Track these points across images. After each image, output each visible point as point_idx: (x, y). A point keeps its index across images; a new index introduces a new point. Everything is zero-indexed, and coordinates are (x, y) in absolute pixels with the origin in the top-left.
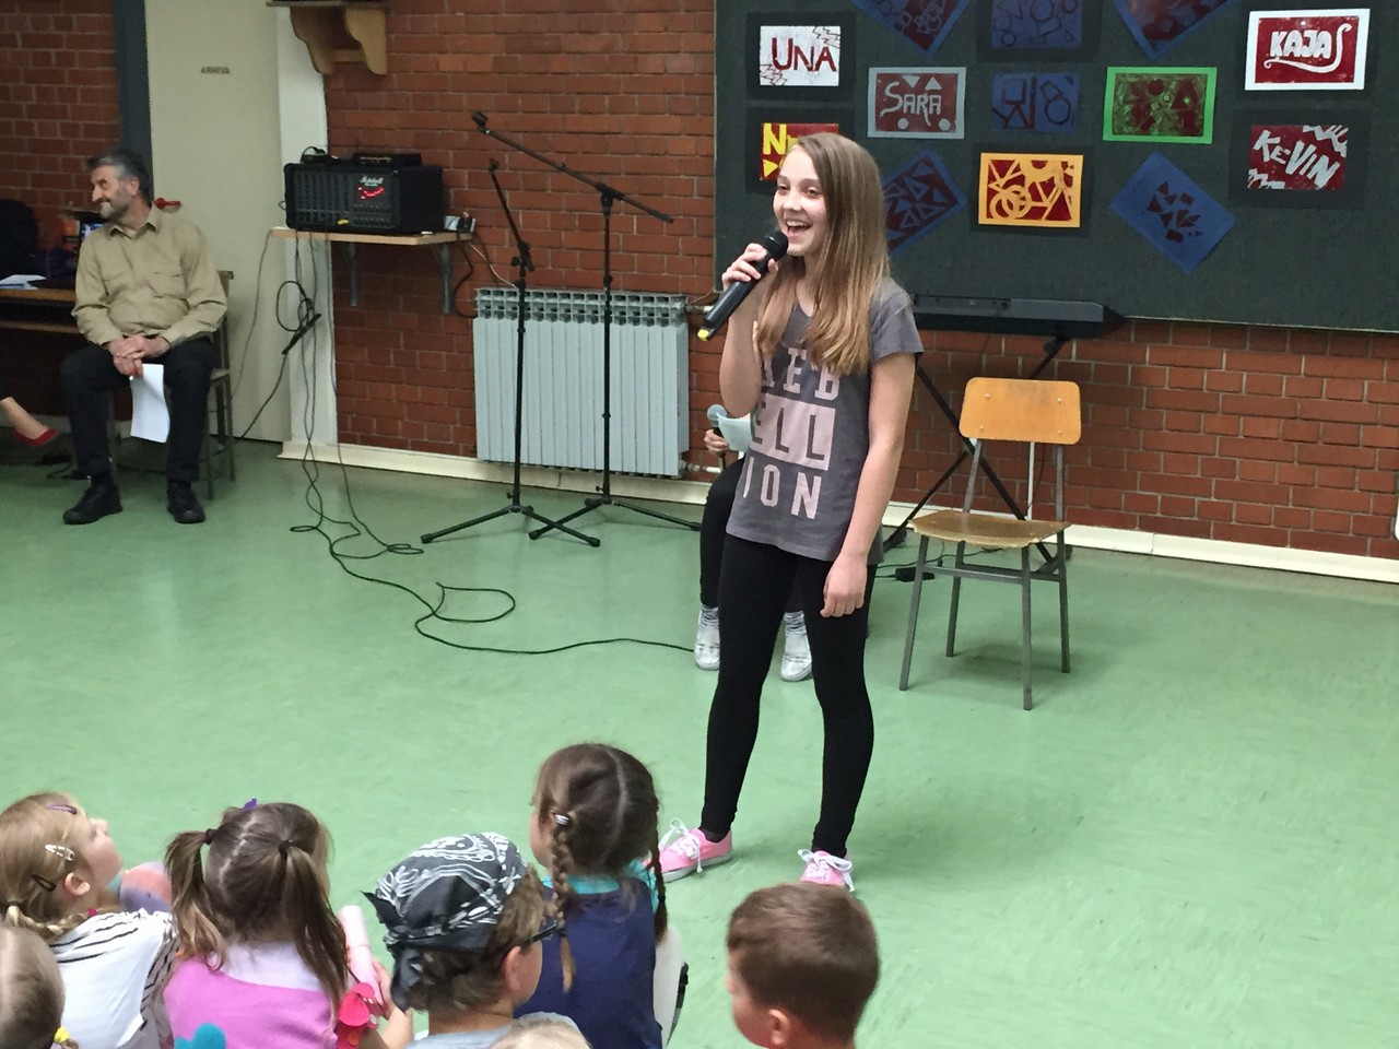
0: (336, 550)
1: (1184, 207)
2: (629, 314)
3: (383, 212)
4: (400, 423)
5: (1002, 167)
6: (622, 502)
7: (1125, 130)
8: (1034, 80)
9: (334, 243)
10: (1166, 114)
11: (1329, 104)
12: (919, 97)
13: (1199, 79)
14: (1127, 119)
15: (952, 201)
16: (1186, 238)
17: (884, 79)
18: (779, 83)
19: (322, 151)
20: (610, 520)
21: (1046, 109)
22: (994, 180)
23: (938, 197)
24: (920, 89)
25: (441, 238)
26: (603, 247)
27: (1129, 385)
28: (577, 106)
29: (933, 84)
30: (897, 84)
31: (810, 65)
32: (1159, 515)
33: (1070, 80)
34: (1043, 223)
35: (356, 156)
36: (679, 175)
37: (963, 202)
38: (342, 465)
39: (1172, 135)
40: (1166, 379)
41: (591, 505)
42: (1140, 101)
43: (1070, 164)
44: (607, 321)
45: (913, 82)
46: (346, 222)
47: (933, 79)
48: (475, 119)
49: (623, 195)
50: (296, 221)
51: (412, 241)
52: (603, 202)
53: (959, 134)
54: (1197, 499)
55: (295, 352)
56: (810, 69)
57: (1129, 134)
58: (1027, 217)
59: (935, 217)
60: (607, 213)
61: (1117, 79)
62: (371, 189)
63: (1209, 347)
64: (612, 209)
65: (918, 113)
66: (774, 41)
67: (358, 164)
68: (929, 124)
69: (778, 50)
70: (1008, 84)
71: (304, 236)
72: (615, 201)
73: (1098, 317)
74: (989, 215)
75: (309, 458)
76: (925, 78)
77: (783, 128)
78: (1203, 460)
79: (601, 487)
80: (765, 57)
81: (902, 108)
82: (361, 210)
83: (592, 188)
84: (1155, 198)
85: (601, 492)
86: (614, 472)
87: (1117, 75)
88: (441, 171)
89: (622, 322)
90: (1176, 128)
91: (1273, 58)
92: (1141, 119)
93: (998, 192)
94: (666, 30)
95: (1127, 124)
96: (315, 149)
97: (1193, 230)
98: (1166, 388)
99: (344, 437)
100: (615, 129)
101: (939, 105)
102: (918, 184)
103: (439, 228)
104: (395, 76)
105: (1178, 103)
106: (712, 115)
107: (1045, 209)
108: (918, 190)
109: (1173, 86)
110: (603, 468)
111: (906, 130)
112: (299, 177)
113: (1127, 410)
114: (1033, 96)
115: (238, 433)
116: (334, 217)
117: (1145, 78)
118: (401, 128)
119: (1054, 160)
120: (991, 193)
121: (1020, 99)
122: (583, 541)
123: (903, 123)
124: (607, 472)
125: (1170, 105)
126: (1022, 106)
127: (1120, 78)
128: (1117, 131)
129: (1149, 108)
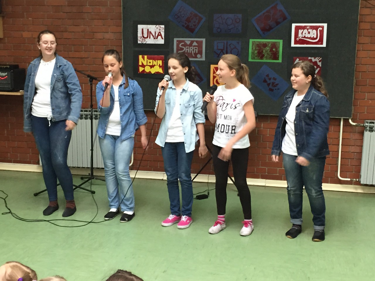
1: (274, 81)
3: (7, 84)
7: (255, 58)
8: (227, 43)
10: (268, 53)
11: (316, 51)
12: (191, 47)
13: (277, 43)
14: (256, 55)
15: (202, 80)
16: (274, 90)
17: (179, 42)
18: (145, 43)
21: (231, 52)
24: (191, 45)
26: (90, 95)
27: (257, 135)
28: (73, 49)
29: (195, 44)
30: (183, 43)
31: (154, 37)
32: (267, 174)
33: (238, 43)
37: (205, 80)
39: (270, 59)
40: (268, 132)
42: (259, 50)
44: (91, 119)
45: (188, 43)
47: (195, 42)
49: (97, 78)
51: (18, 94)
52: (90, 80)
53: (204, 59)
54: (278, 169)
56: (155, 38)
57: (257, 59)
61: (252, 43)
62: (3, 77)
64: (92, 83)
65: (190, 52)
66: (143, 29)
68: (194, 56)
69: (144, 32)
70: (219, 44)
76: (192, 42)
77: (146, 57)
79: (90, 173)
80: (139, 34)
84: (265, 78)
85: (91, 175)
88: (25, 70)
89: (96, 119)
90: (271, 57)
91: (300, 37)
92: (261, 55)
94: (104, 25)
97: (277, 88)
98: (268, 135)
100: (86, 57)
101: (197, 50)
105: (271, 50)
106: (122, 52)
109: (270, 45)
110: (91, 167)
114: (227, 48)
117: (261, 43)
121: (223, 48)
122: (89, 192)
125: (269, 51)
126: (223, 51)
127: (254, 42)
128: (253, 58)
129: (262, 51)
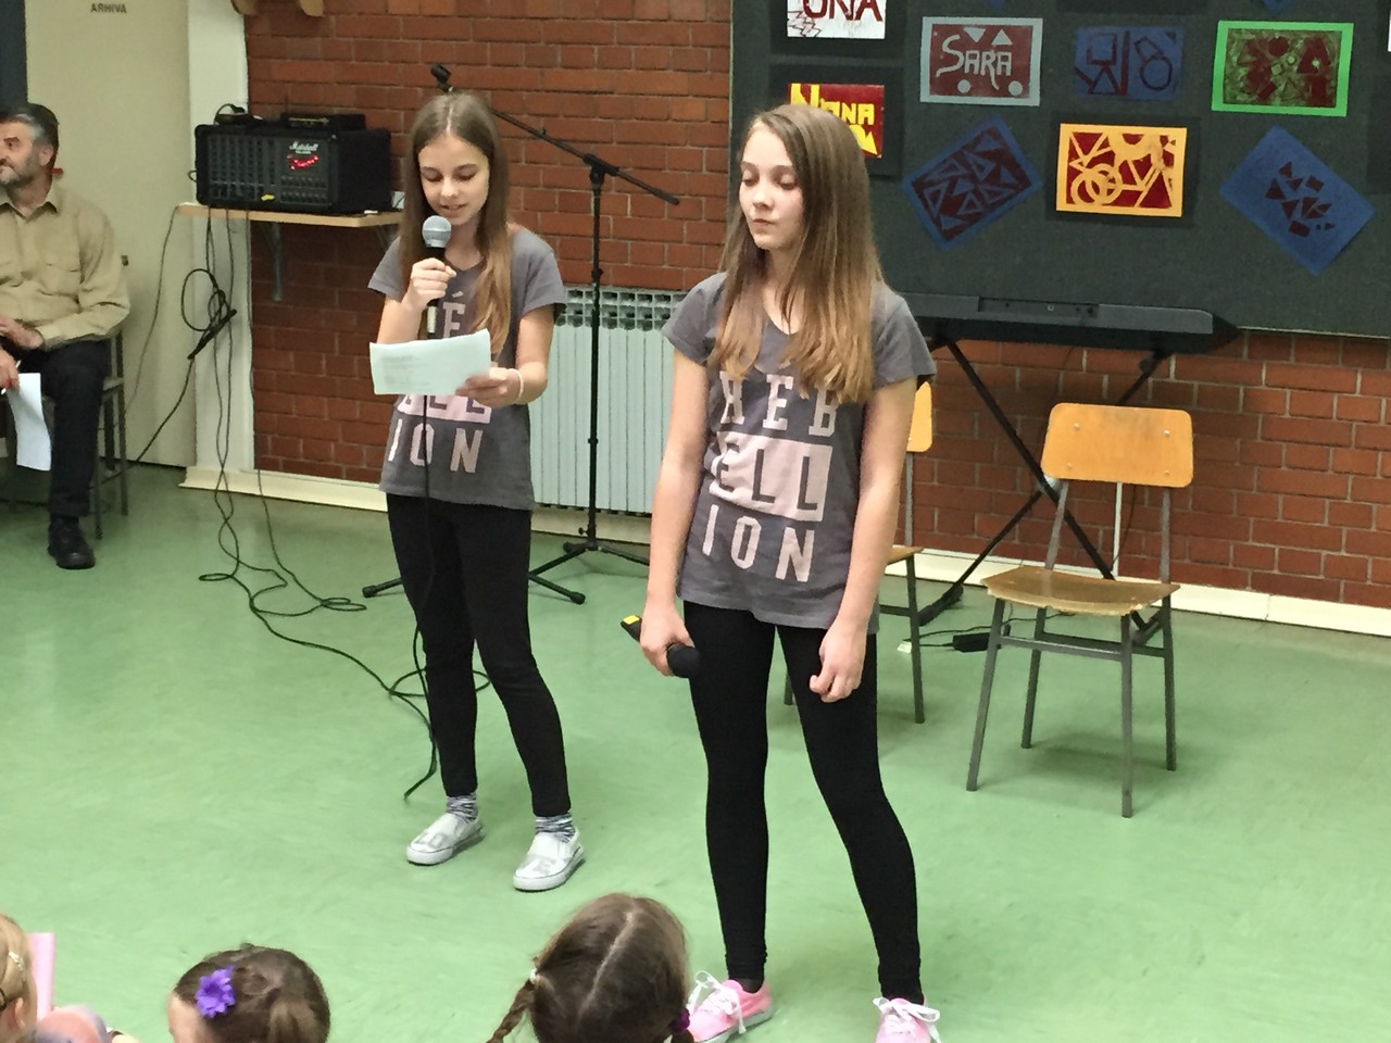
0: (257, 604)
1: (1312, 193)
2: (621, 316)
3: (317, 185)
4: (332, 446)
5: (1086, 141)
6: (612, 547)
7: (1238, 98)
8: (1127, 35)
9: (255, 225)
10: (1289, 79)
12: (984, 54)
13: (1330, 35)
14: (1242, 84)
15: (1024, 182)
16: (1312, 232)
17: (942, 32)
18: (812, 34)
19: (241, 110)
20: (595, 570)
21: (1142, 70)
22: (1077, 157)
23: (1007, 176)
24: (985, 44)
25: (388, 219)
26: (591, 232)
27: (1240, 411)
28: (559, 59)
29: (1002, 39)
30: (957, 37)
31: (849, 12)
32: (1276, 572)
33: (1172, 36)
34: (1137, 210)
35: (285, 116)
36: (685, 145)
37: (1038, 184)
38: (261, 496)
39: (1298, 105)
40: (1286, 404)
41: (572, 551)
42: (1256, 65)
43: (1170, 140)
44: (595, 325)
45: (976, 35)
46: (271, 197)
47: (1002, 32)
48: (434, 73)
49: (617, 169)
50: (209, 195)
51: (353, 222)
52: (591, 176)
53: (1034, 100)
54: (1324, 553)
55: (203, 357)
56: (849, 18)
57: (1245, 103)
58: (1116, 203)
59: (1001, 202)
60: (597, 192)
61: (1230, 36)
62: (304, 158)
63: (1340, 366)
64: (604, 186)
65: (983, 73)
67: (287, 127)
68: (997, 88)
70: (1095, 39)
71: (220, 213)
72: (607, 176)
73: (1207, 329)
74: (1070, 200)
75: (222, 487)
76: (992, 32)
77: (815, 89)
78: (1331, 503)
79: (585, 529)
81: (963, 66)
82: (290, 184)
83: (579, 160)
84: (1275, 181)
85: (585, 535)
86: (599, 510)
87: (1231, 31)
88: (389, 137)
89: (612, 324)
90: (1301, 96)
92: (1260, 86)
93: (1079, 172)
95: (1242, 91)
96: (233, 106)
97: (1321, 222)
98: (1287, 416)
99: (262, 463)
100: (606, 89)
101: (1009, 65)
102: (981, 161)
103: (385, 206)
104: (333, 19)
105: (1305, 66)
106: (728, 72)
107: (1139, 193)
108: (981, 168)
109: (1299, 45)
110: (588, 506)
111: (969, 94)
112: (213, 141)
113: (1238, 443)
114: (1126, 55)
115: (132, 454)
116: (257, 191)
117: (1265, 35)
118: (339, 83)
119: (1151, 134)
120: (1073, 173)
121: (1109, 57)
122: (562, 596)
123: (964, 86)
124: (593, 511)
125: (1295, 68)
126: (1113, 68)
127: (1235, 34)
128: (1228, 99)
129: (1268, 71)
